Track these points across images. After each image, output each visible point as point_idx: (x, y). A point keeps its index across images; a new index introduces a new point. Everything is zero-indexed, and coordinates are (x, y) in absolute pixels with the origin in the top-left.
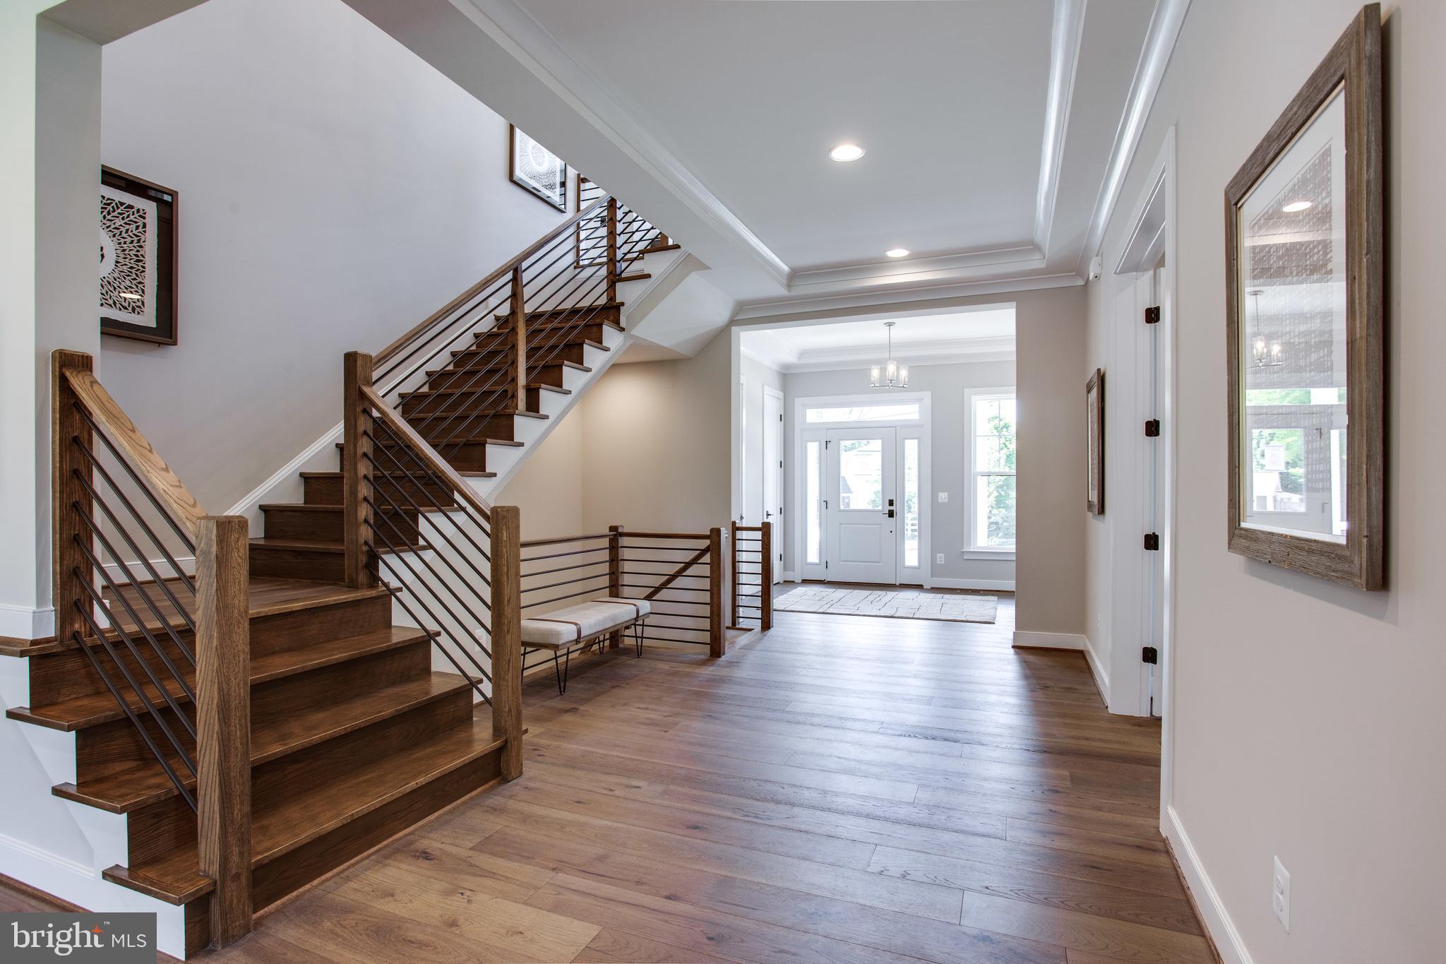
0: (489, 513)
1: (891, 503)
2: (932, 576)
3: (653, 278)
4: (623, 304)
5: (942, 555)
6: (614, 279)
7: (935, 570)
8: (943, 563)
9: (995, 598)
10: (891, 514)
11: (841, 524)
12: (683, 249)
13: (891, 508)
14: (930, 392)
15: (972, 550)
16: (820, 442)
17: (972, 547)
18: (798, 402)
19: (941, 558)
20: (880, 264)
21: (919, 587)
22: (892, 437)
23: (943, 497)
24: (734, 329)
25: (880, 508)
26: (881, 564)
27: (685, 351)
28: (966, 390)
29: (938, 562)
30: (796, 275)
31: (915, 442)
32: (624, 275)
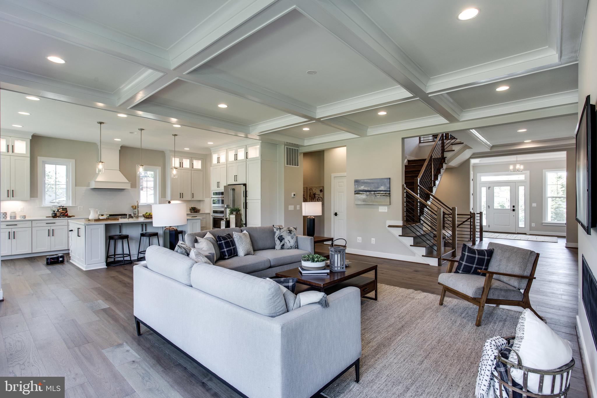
0: (451, 209)
1: (514, 207)
2: (530, 230)
3: (455, 151)
4: (446, 157)
5: (534, 224)
6: (443, 151)
7: (531, 228)
8: (534, 226)
9: (557, 238)
10: (514, 210)
11: (494, 213)
12: (464, 144)
13: (514, 208)
14: (529, 171)
15: (546, 222)
16: (486, 187)
17: (546, 221)
18: (478, 175)
19: (533, 225)
20: (522, 143)
21: (525, 234)
22: (514, 186)
23: (534, 205)
24: (470, 159)
25: (509, 208)
26: (510, 226)
27: (456, 166)
28: (543, 170)
29: (532, 226)
30: (493, 147)
31: (523, 187)
32: (445, 150)
